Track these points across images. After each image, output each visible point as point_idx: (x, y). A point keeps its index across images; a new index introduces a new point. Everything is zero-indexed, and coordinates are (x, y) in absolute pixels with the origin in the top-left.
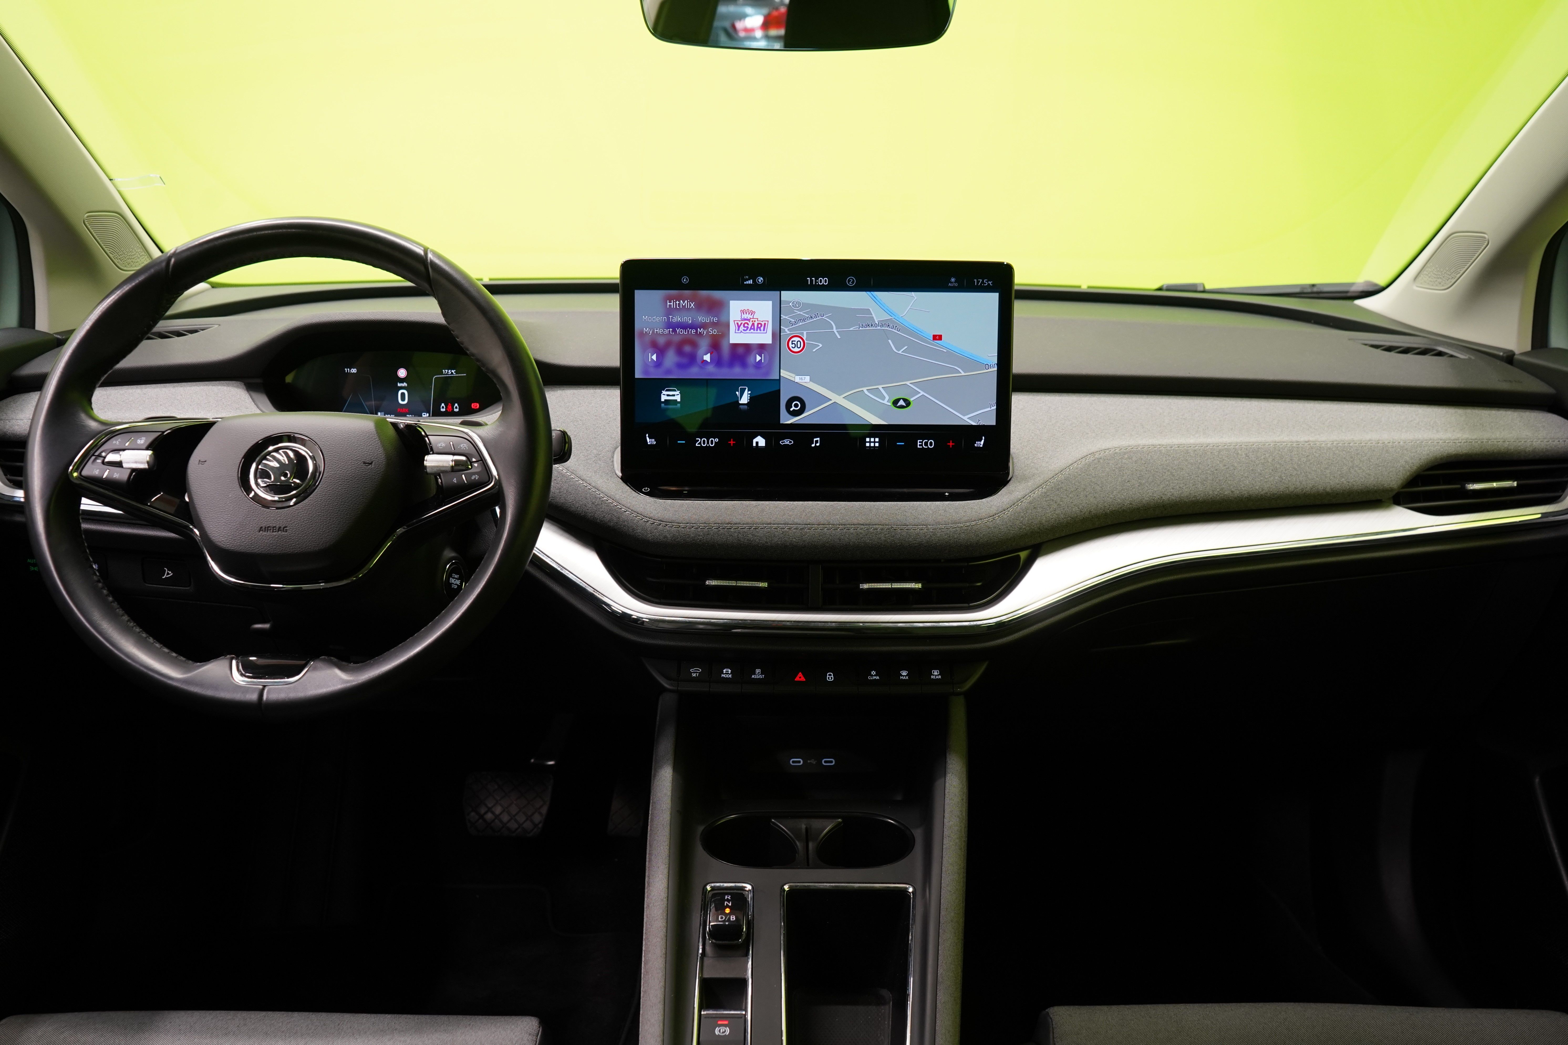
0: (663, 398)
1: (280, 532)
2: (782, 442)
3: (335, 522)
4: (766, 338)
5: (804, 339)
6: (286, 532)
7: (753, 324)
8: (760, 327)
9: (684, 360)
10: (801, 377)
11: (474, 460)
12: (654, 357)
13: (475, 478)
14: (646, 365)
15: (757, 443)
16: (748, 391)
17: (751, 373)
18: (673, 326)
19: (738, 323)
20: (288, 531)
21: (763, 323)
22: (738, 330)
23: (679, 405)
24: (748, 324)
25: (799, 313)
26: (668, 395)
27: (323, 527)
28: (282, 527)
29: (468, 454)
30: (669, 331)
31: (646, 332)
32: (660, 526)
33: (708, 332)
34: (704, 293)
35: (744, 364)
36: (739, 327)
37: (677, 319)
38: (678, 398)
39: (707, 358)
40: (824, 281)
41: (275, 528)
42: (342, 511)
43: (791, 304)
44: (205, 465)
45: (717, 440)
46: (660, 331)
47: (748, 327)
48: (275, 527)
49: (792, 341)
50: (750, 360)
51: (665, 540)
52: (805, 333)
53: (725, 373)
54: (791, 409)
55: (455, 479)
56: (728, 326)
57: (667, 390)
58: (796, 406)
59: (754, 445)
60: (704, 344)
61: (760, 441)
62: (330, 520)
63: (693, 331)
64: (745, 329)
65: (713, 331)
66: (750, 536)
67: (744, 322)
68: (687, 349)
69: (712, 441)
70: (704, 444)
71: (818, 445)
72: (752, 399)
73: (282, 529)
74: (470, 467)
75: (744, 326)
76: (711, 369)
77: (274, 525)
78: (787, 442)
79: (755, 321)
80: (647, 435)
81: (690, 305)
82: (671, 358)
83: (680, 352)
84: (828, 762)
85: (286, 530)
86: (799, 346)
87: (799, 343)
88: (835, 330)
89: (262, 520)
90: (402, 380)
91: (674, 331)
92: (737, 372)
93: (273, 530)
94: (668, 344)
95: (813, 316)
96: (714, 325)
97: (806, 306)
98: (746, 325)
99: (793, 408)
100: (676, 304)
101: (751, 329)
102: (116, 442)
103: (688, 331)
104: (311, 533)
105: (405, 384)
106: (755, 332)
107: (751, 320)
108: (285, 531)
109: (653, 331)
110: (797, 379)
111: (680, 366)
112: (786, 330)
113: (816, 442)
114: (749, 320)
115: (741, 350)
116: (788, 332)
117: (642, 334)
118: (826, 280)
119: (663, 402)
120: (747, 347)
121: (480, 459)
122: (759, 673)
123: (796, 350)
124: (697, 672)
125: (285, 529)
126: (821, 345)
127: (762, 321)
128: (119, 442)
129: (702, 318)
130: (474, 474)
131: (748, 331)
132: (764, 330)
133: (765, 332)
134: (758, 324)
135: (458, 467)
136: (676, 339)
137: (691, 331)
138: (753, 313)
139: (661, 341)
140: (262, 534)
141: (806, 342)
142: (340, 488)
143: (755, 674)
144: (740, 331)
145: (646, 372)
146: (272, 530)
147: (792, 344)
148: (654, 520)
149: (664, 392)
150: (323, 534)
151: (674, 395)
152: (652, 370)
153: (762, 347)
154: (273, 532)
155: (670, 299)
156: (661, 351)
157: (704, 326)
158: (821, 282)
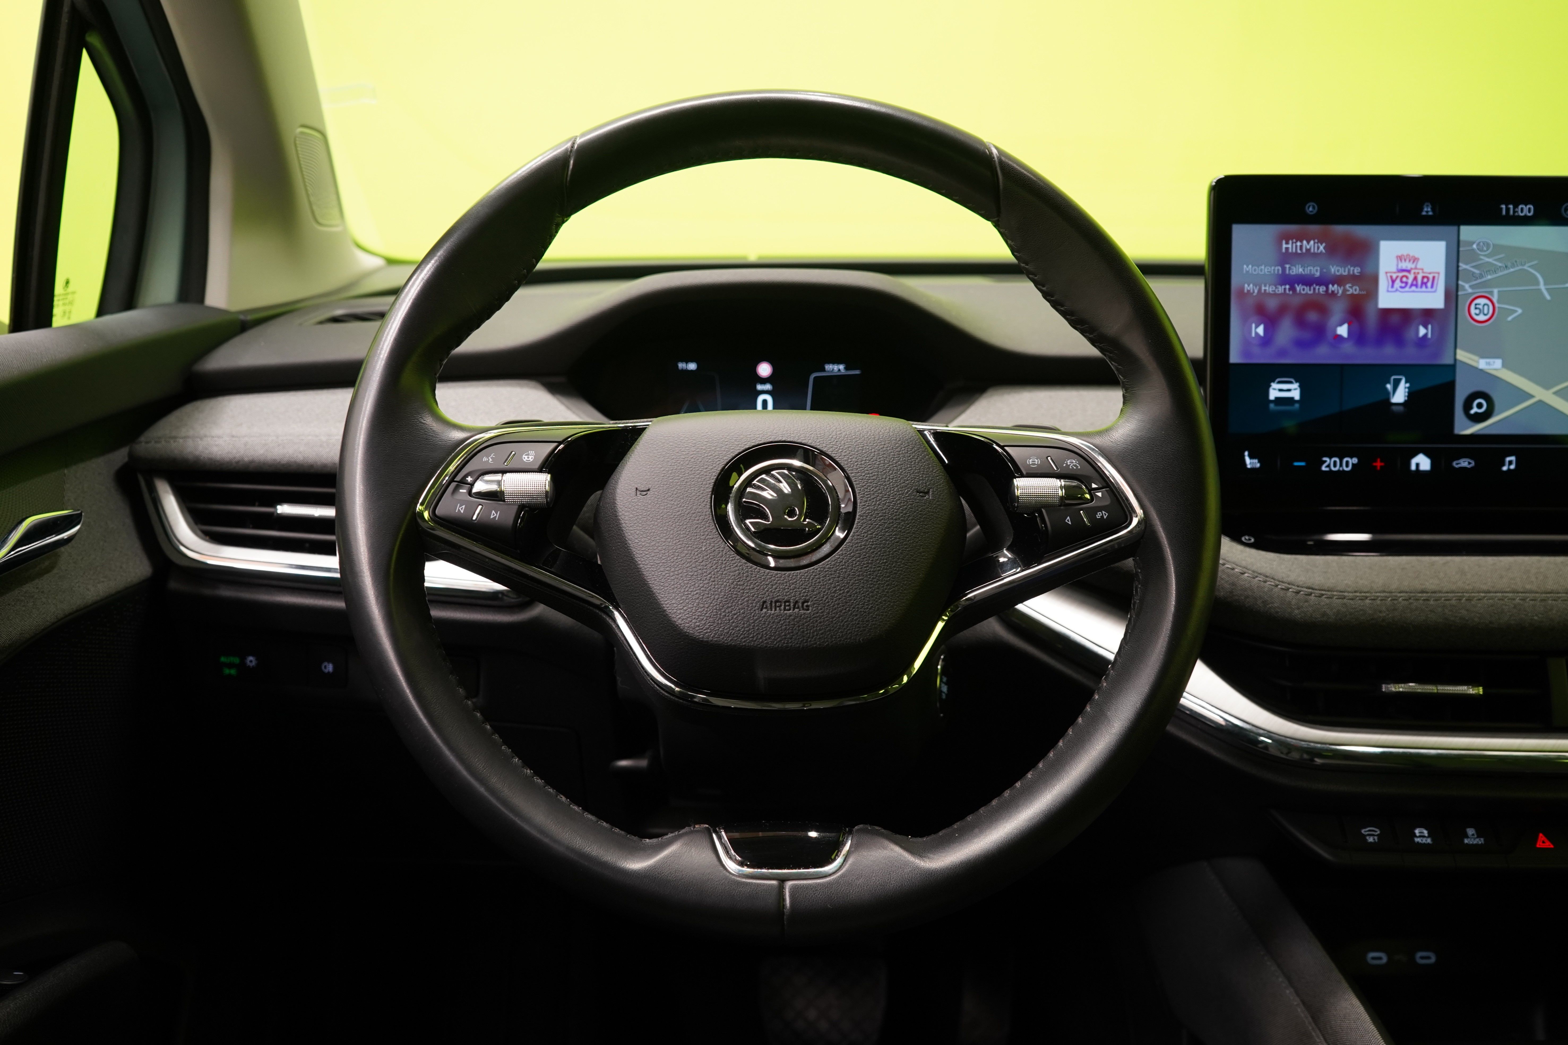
0: (1273, 394)
1: (796, 610)
2: (1457, 464)
3: (887, 592)
4: (1435, 300)
5: (1495, 300)
6: (808, 610)
7: (1415, 279)
8: (1425, 282)
9: (1307, 335)
10: (1488, 360)
11: (1094, 486)
12: (1261, 330)
13: (1102, 517)
14: (1246, 342)
15: (1418, 465)
16: (1406, 382)
17: (1410, 355)
18: (1291, 281)
19: (1391, 277)
20: (810, 608)
21: (1431, 276)
22: (1392, 286)
23: (1297, 406)
24: (1407, 277)
25: (1490, 260)
26: (1281, 390)
27: (869, 601)
28: (801, 601)
29: (1081, 476)
30: (1285, 289)
31: (1249, 291)
32: (1312, 597)
33: (1345, 290)
34: (1340, 229)
35: (1399, 341)
36: (1393, 282)
37: (1297, 270)
38: (1296, 394)
39: (1343, 330)
40: (1526, 210)
41: (787, 604)
42: (895, 573)
43: (1475, 246)
44: (648, 496)
45: (1355, 460)
46: (1269, 289)
47: (1406, 283)
48: (789, 601)
49: (1476, 305)
50: (1409, 335)
51: (1325, 619)
52: (1496, 291)
53: (1368, 356)
54: (1472, 412)
55: (1068, 518)
56: (1375, 280)
57: (1279, 382)
58: (1480, 406)
59: (1413, 467)
60: (1338, 309)
61: (1422, 462)
62: (878, 588)
63: (1322, 289)
64: (1403, 285)
65: (1353, 289)
66: (1464, 612)
67: (1401, 274)
68: (1312, 316)
69: (1347, 462)
70: (1335, 466)
71: (1512, 467)
72: (1411, 395)
73: (800, 605)
74: (1088, 496)
75: (1402, 282)
76: (1349, 348)
77: (786, 598)
78: (1464, 463)
79: (1418, 273)
80: (1246, 453)
81: (1318, 248)
82: (1286, 332)
83: (1300, 321)
84: (1426, 958)
85: (807, 606)
86: (1486, 312)
87: (1486, 307)
88: (1542, 287)
89: (764, 589)
90: (764, 381)
91: (1292, 288)
92: (1388, 354)
93: (785, 606)
94: (1282, 310)
95: (1509, 264)
96: (1354, 279)
97: (1498, 249)
98: (1404, 279)
99: (1474, 410)
100: (1296, 246)
101: (1412, 285)
102: (487, 459)
103: (1314, 289)
104: (849, 611)
105: (768, 387)
106: (1419, 289)
107: (1413, 271)
108: (805, 607)
109: (1260, 290)
110: (1482, 364)
111: (1300, 344)
112: (1467, 286)
113: (1510, 463)
114: (1409, 271)
115: (1395, 319)
116: (1470, 291)
117: (1242, 293)
118: (1529, 209)
119: (1272, 401)
120: (1406, 315)
121: (1105, 485)
122: (1473, 835)
123: (1481, 318)
124: (1373, 835)
125: (806, 604)
126: (1520, 311)
127: (1430, 273)
128: (492, 458)
129: (1336, 270)
130: (1100, 509)
131: (1407, 289)
132: (1432, 286)
133: (1433, 290)
134: (1423, 277)
135: (1071, 499)
136: (1296, 301)
137: (1319, 289)
138: (1415, 260)
139: (1272, 304)
140: (766, 613)
141: (1497, 305)
142: (887, 534)
143: (1467, 837)
144: (1394, 289)
145: (1246, 353)
146: (782, 607)
147: (1476, 308)
148: (1298, 586)
149: (1274, 385)
150: (869, 614)
151: (1289, 390)
152: (1256, 350)
153: (1427, 315)
154: (785, 609)
155: (1288, 238)
156: (1271, 320)
157: (1339, 280)
158: (1522, 211)
